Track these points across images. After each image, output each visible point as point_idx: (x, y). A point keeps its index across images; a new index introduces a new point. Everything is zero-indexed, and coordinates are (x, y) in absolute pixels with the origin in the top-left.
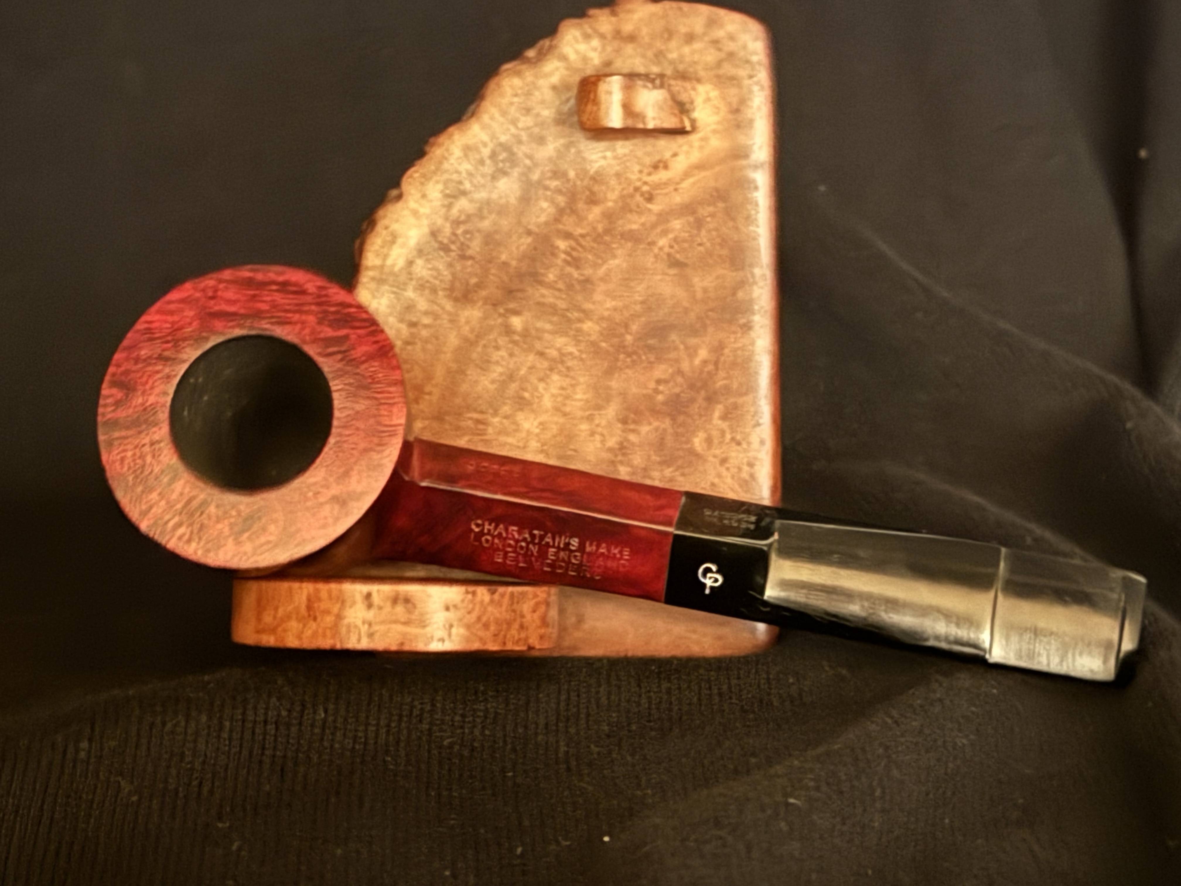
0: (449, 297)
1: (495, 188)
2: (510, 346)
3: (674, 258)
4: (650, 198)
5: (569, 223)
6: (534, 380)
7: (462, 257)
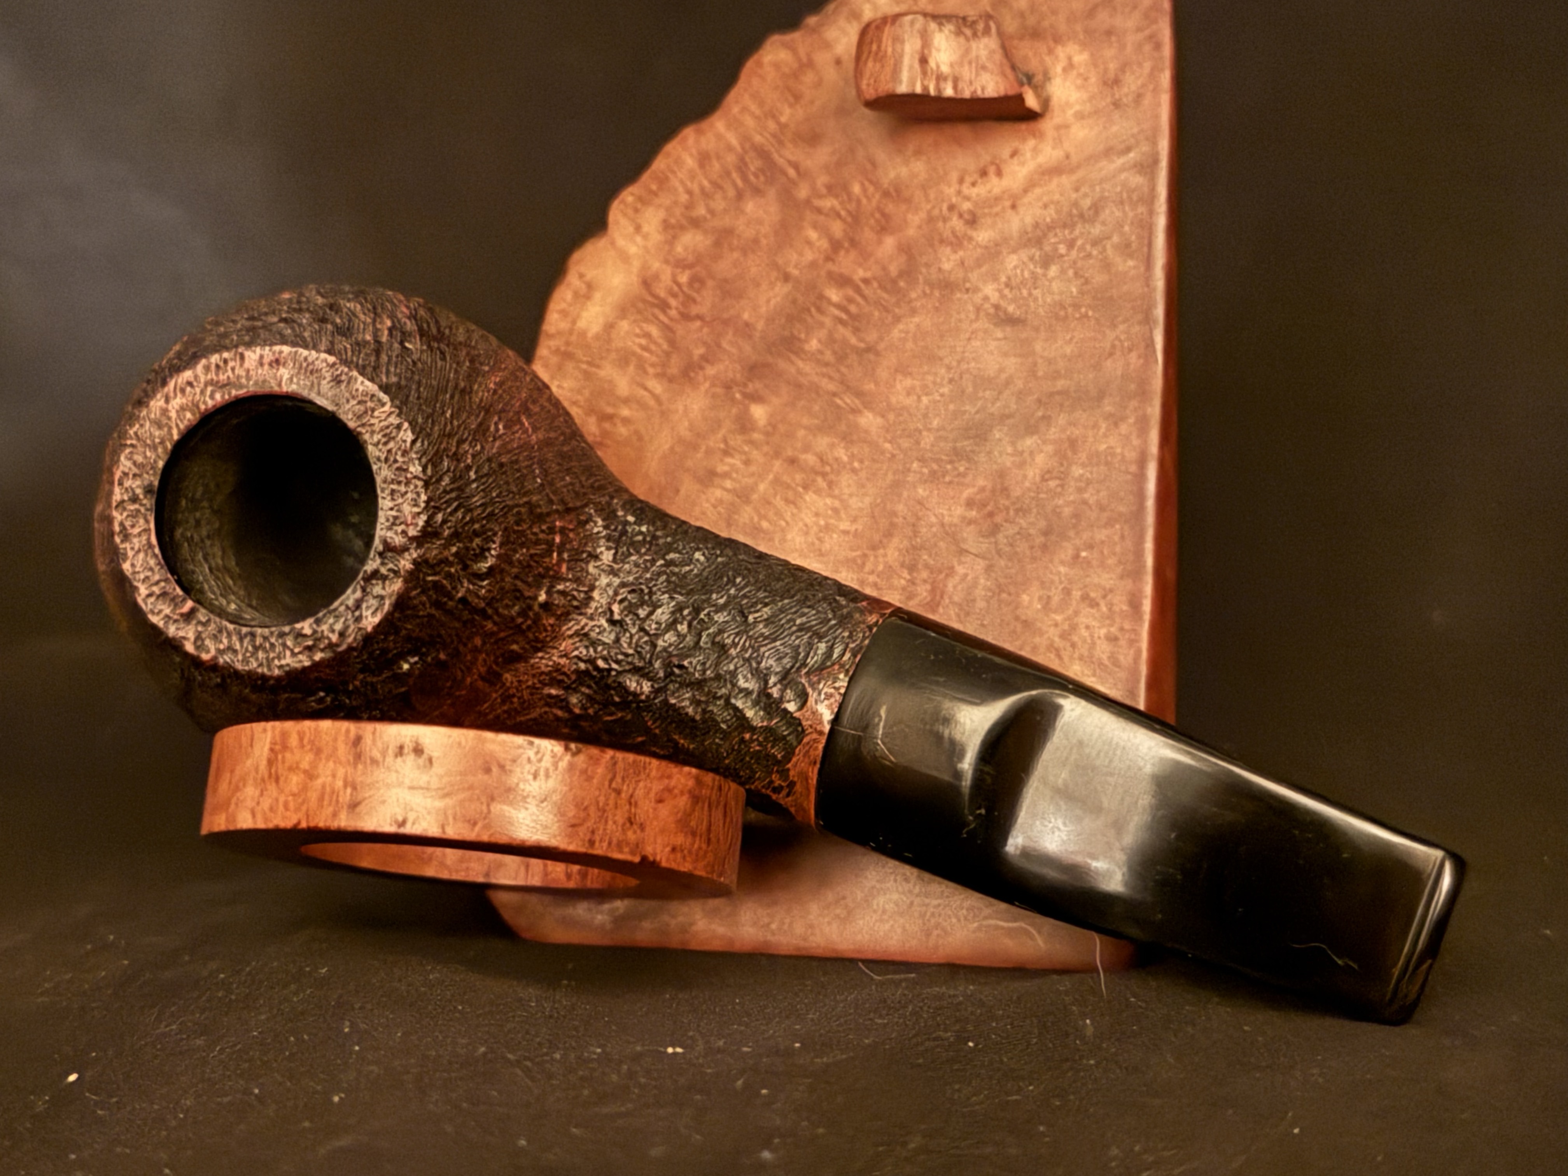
0: (661, 376)
1: (743, 212)
2: (746, 449)
3: (1005, 312)
4: (972, 221)
5: (846, 263)
6: (778, 502)
7: (686, 317)
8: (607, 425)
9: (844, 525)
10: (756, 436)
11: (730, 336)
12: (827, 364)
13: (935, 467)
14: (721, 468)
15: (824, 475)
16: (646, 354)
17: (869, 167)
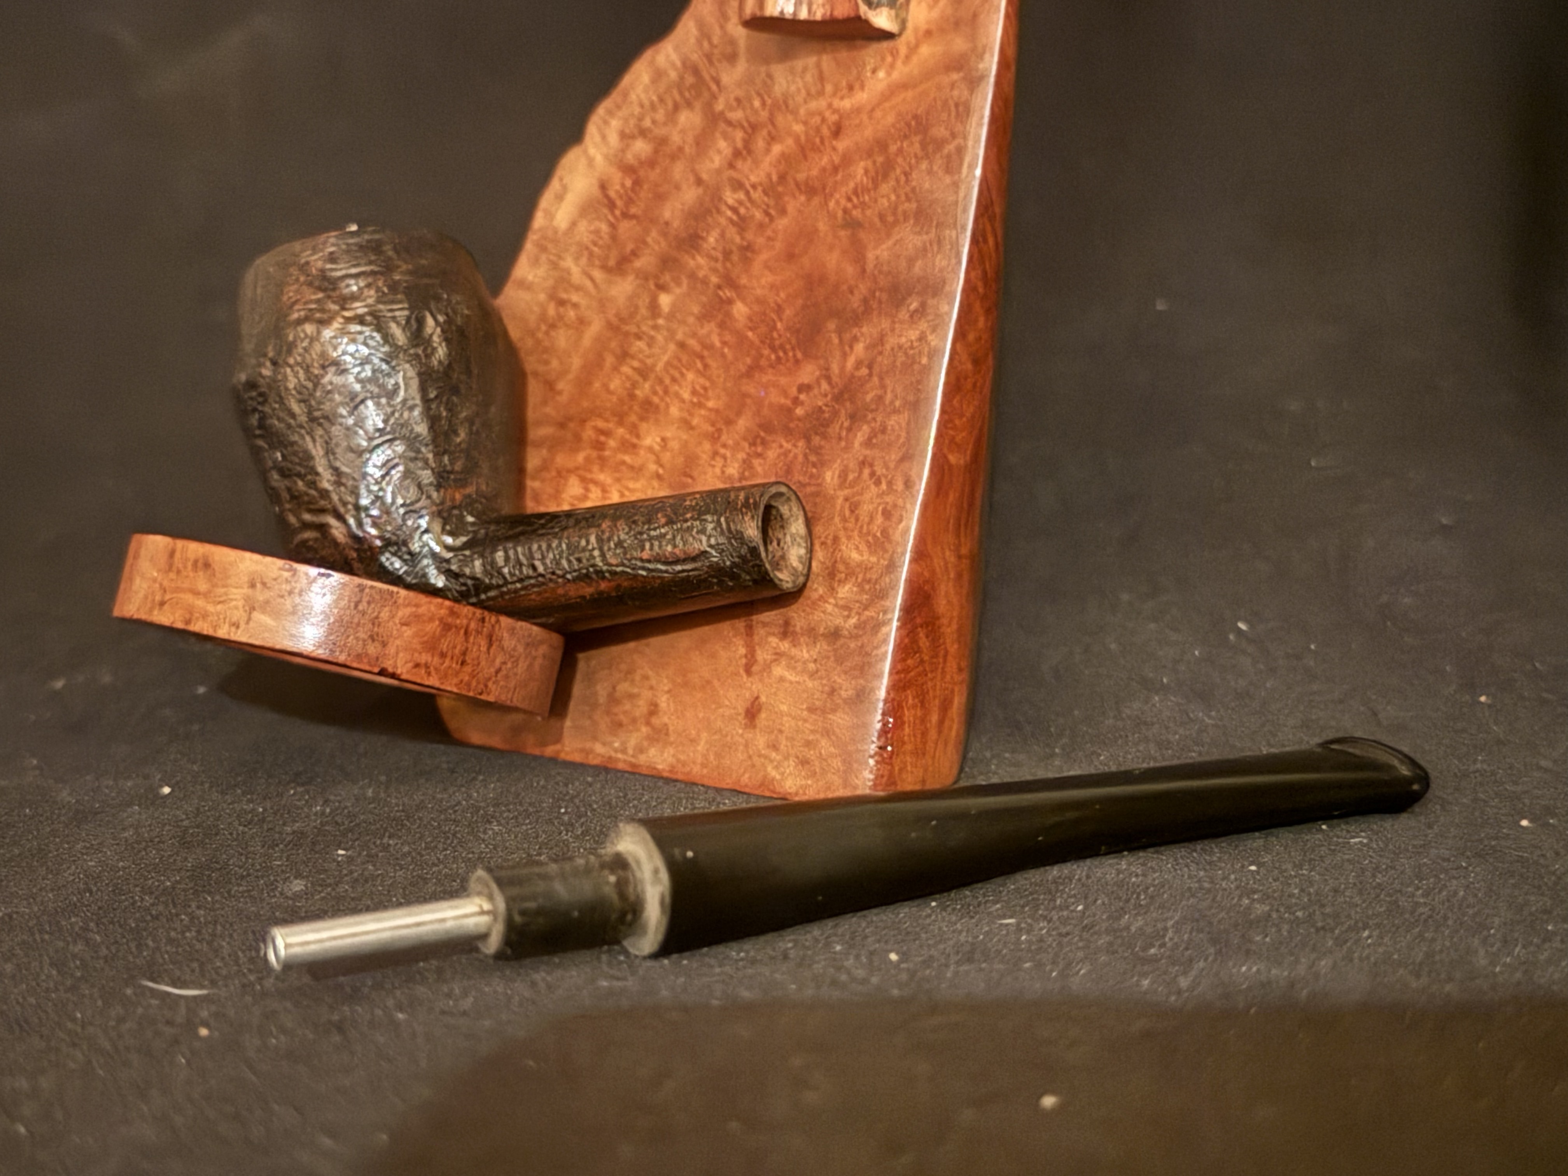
1: (676, 123)
3: (850, 216)
4: (837, 132)
5: (742, 170)
6: (667, 381)
7: (625, 215)
8: (561, 310)
9: (711, 404)
10: (661, 321)
11: (654, 233)
12: (717, 260)
13: (781, 354)
14: (633, 350)
15: (702, 358)
16: (596, 249)
17: (769, 81)
